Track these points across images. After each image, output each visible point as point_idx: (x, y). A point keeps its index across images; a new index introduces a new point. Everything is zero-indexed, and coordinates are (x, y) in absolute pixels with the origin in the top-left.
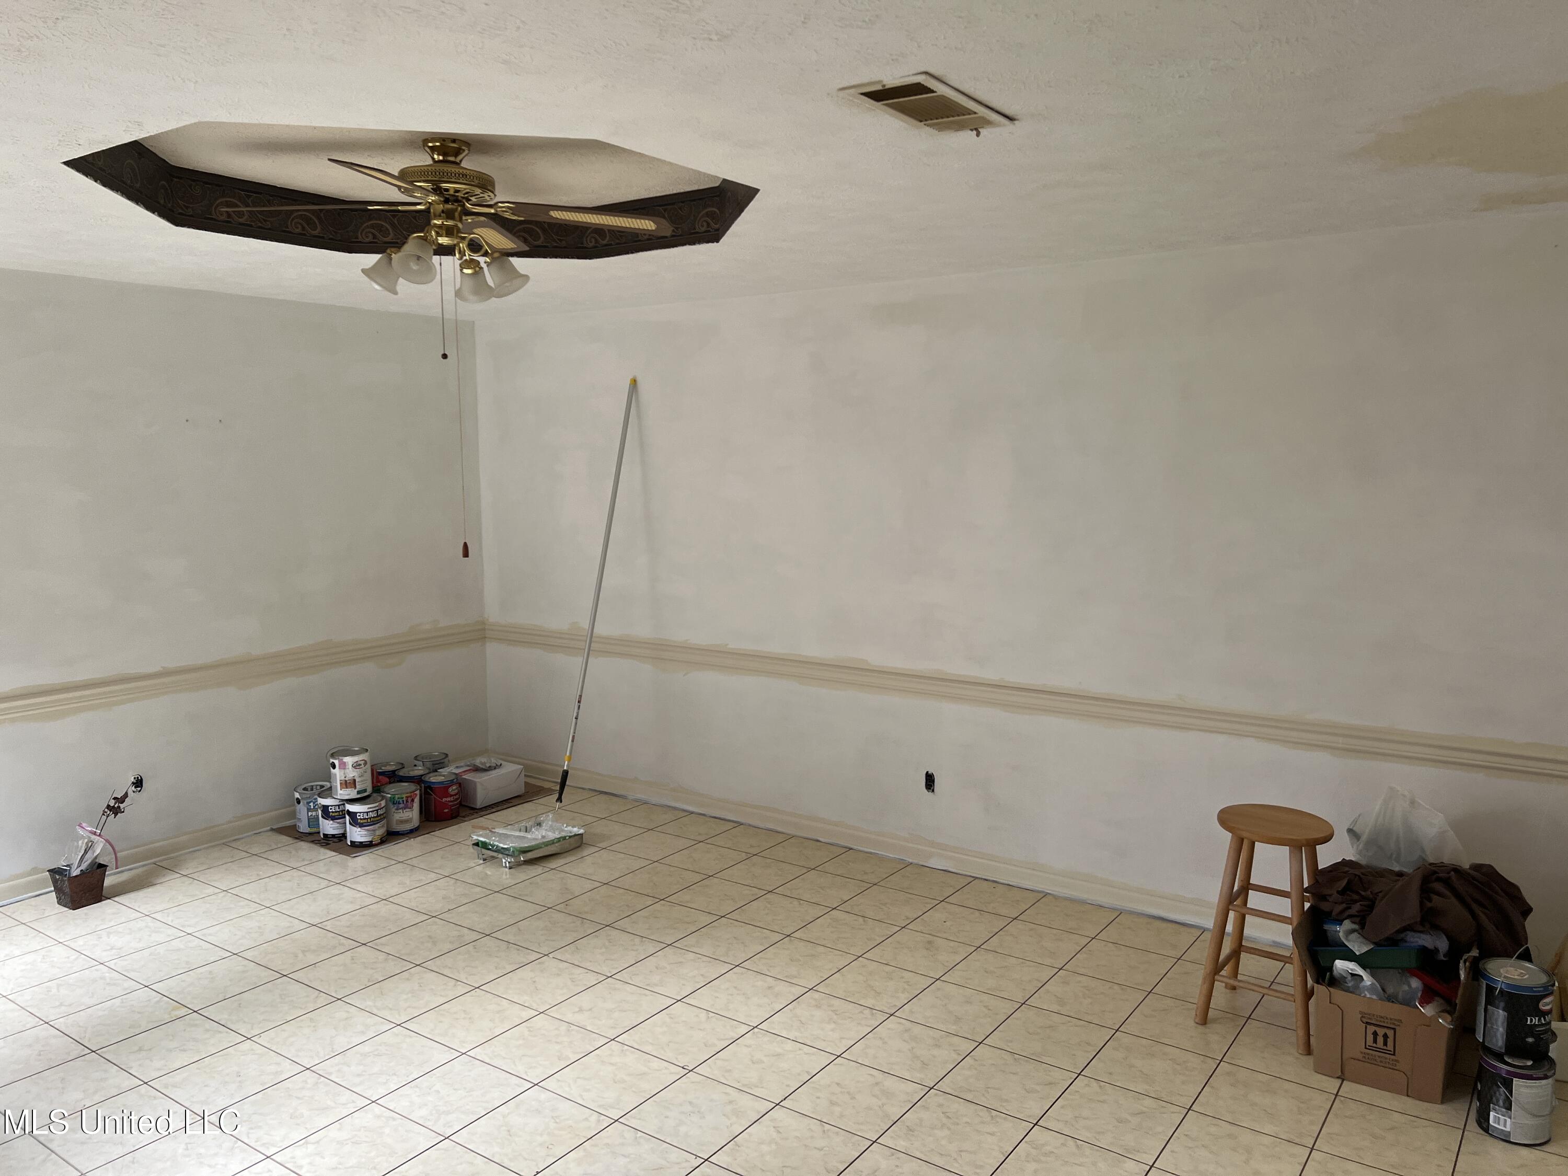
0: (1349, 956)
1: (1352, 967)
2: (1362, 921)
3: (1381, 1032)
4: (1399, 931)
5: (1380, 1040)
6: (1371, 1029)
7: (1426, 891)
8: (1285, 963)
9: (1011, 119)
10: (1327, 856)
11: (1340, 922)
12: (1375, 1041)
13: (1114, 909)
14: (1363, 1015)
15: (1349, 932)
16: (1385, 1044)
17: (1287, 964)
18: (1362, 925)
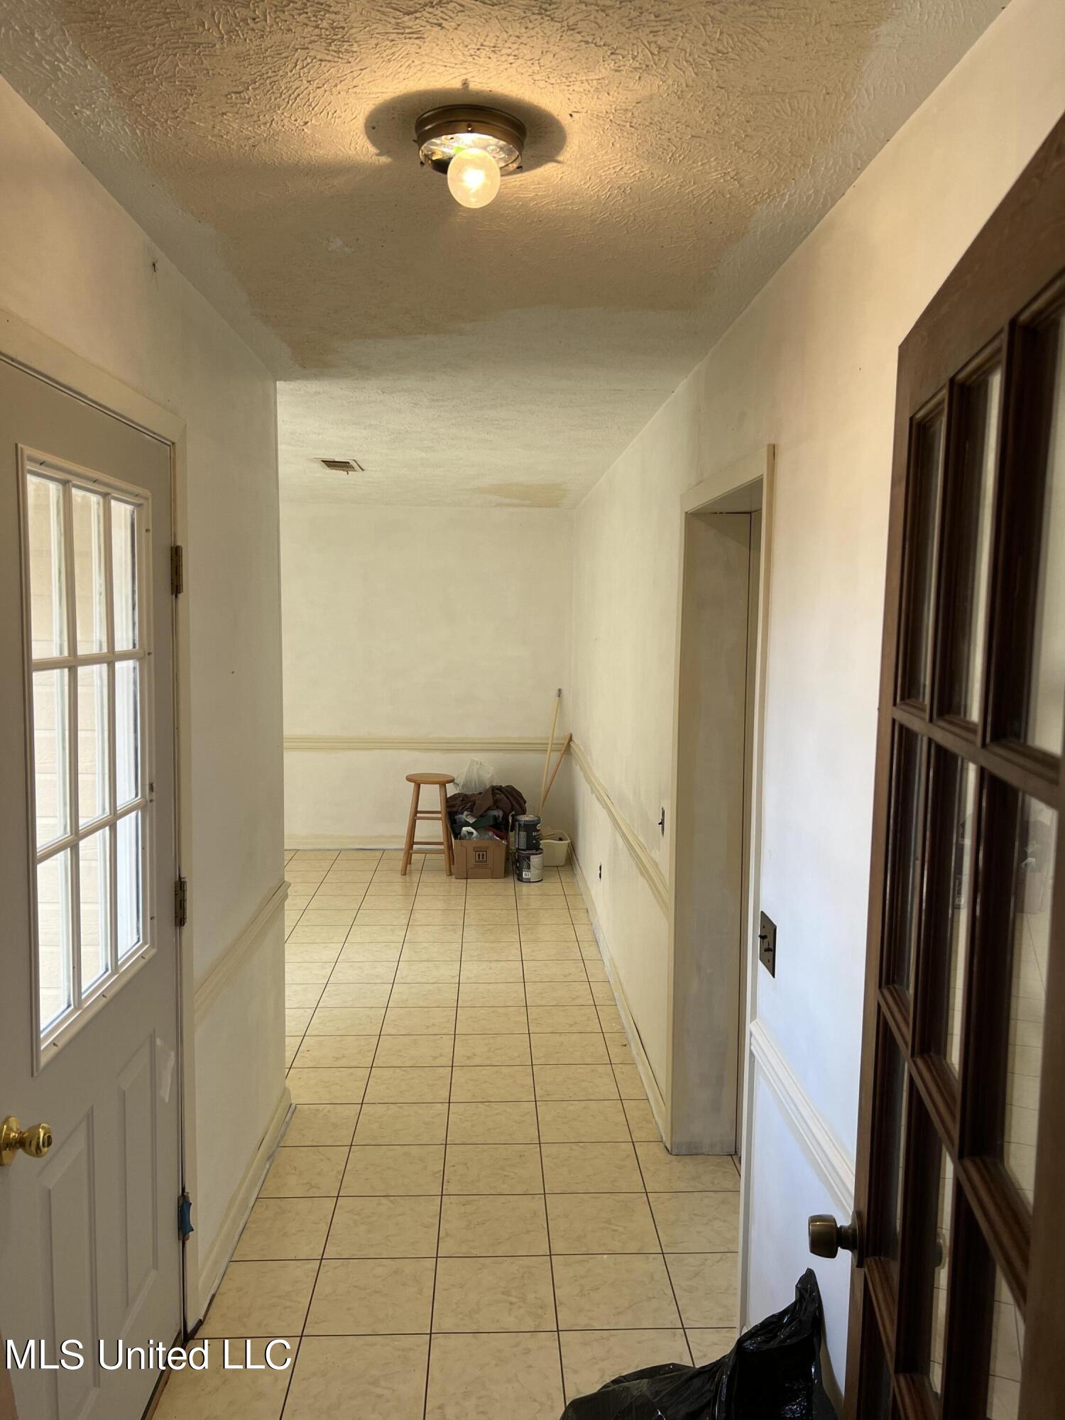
0: (467, 824)
1: (470, 829)
2: (471, 810)
3: (481, 853)
4: (485, 812)
5: (481, 857)
6: (477, 853)
7: (494, 794)
8: (426, 853)
9: (363, 470)
10: (451, 790)
11: (462, 813)
12: (479, 858)
13: (338, 850)
14: (474, 848)
15: (467, 815)
16: (483, 858)
17: (427, 855)
18: (472, 811)
